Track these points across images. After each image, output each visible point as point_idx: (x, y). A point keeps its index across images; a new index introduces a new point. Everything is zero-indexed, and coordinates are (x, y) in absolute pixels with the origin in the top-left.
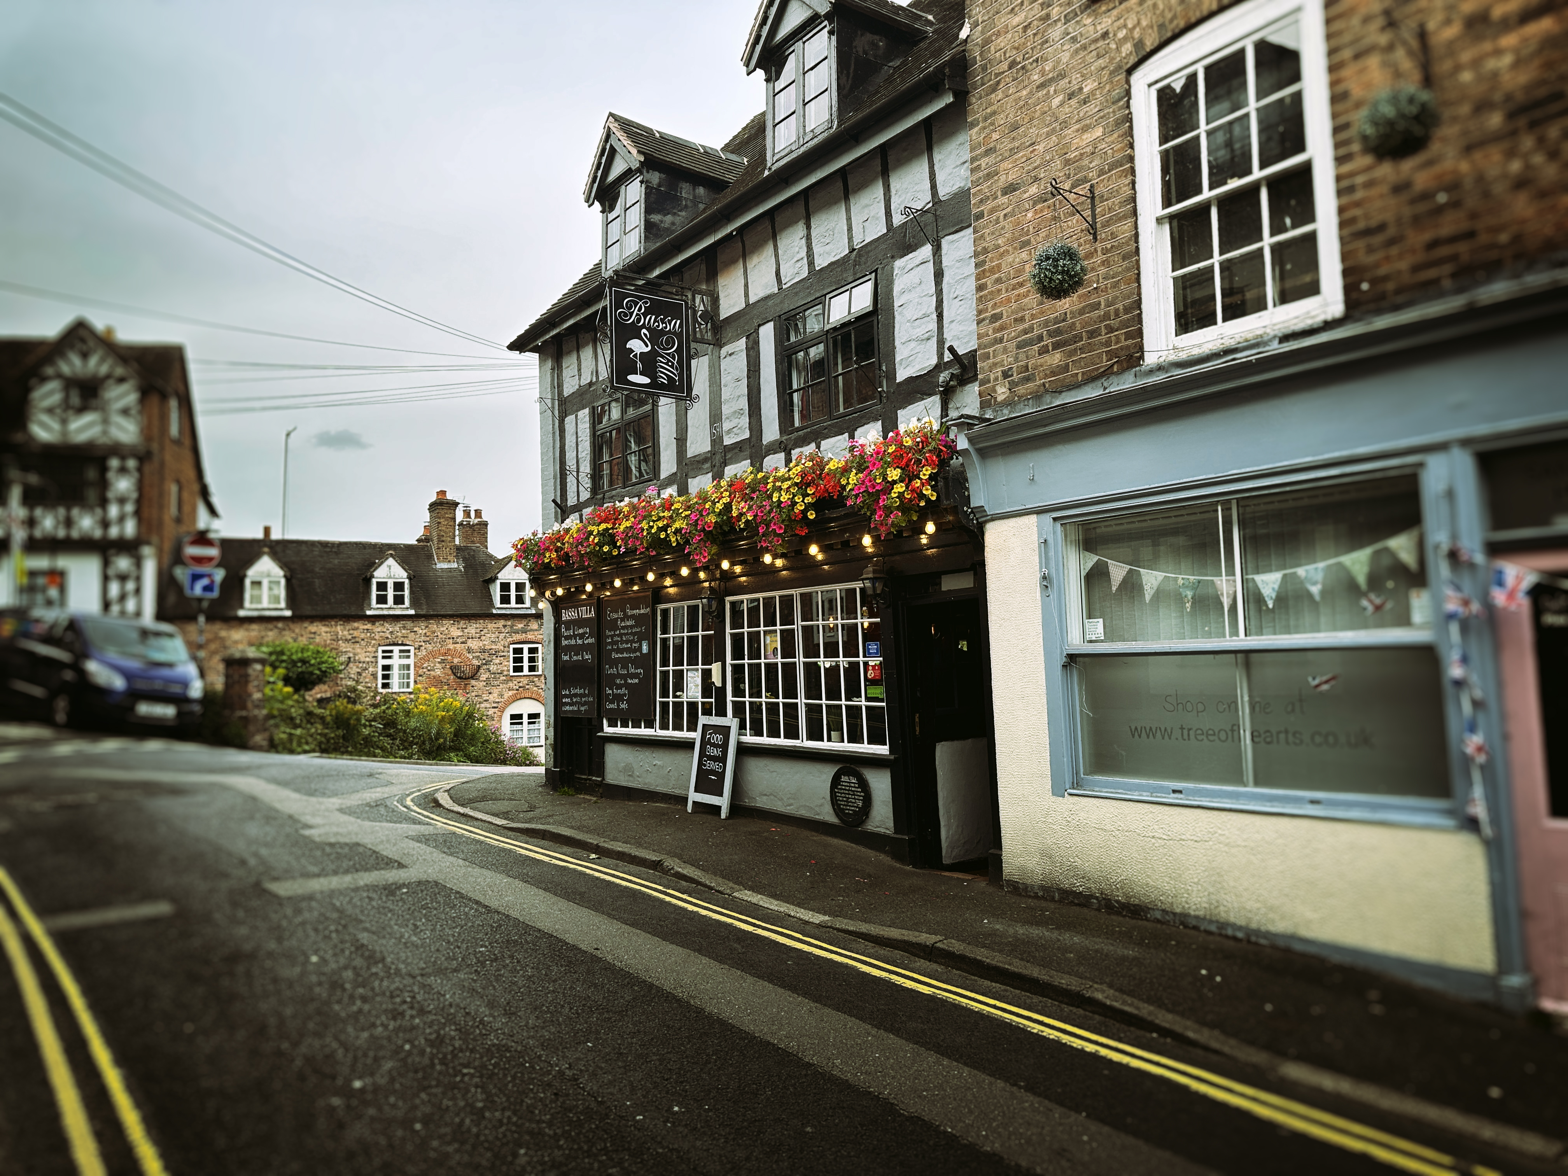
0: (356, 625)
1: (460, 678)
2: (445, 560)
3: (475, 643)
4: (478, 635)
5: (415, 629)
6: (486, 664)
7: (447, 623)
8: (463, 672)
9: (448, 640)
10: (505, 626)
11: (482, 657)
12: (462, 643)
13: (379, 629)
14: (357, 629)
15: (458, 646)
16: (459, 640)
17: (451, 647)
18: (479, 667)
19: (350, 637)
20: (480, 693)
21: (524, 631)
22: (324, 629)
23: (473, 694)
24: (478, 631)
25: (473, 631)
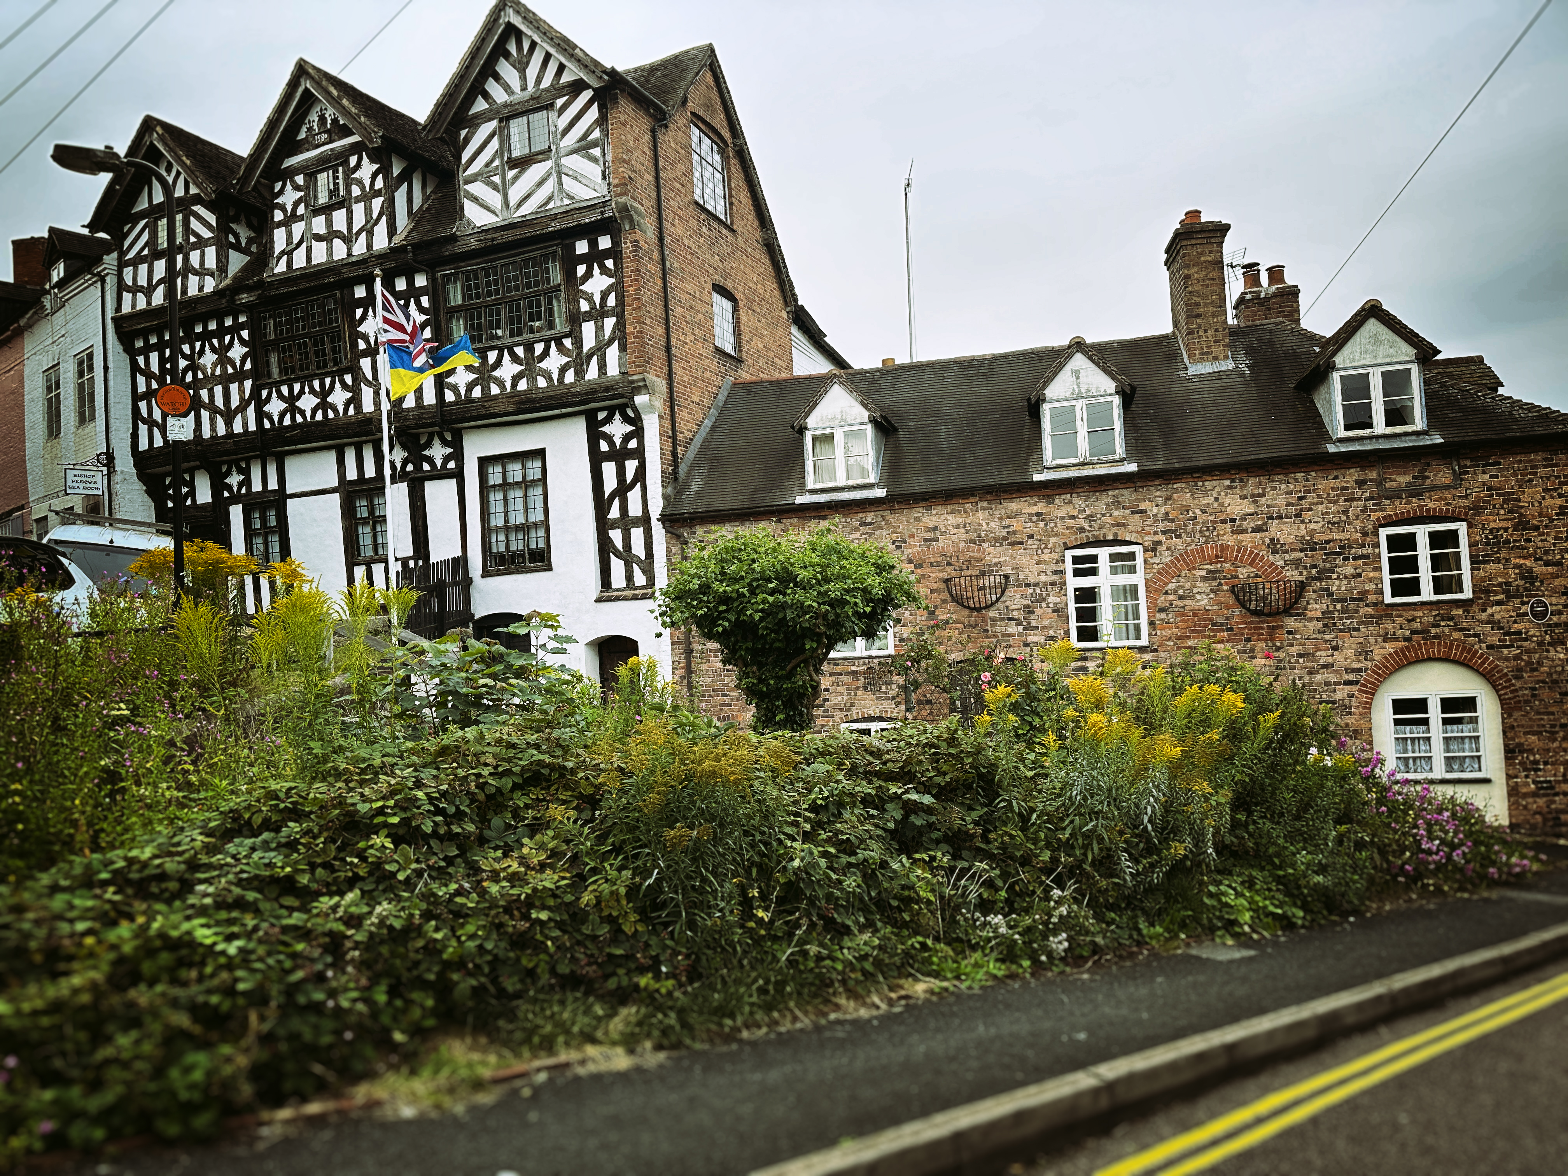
0: (1014, 506)
1: (1256, 613)
2: (1206, 355)
3: (1287, 529)
4: (1293, 510)
5: (1143, 506)
6: (1318, 578)
7: (1215, 487)
8: (1264, 598)
9: (1220, 527)
10: (1361, 483)
11: (1308, 562)
12: (1256, 530)
13: (1062, 513)
14: (1018, 514)
15: (1246, 538)
16: (1249, 524)
17: (1230, 540)
18: (1302, 587)
19: (1004, 533)
20: (1310, 646)
21: (1415, 492)
22: (953, 520)
23: (1294, 650)
24: (1293, 498)
25: (1281, 501)
